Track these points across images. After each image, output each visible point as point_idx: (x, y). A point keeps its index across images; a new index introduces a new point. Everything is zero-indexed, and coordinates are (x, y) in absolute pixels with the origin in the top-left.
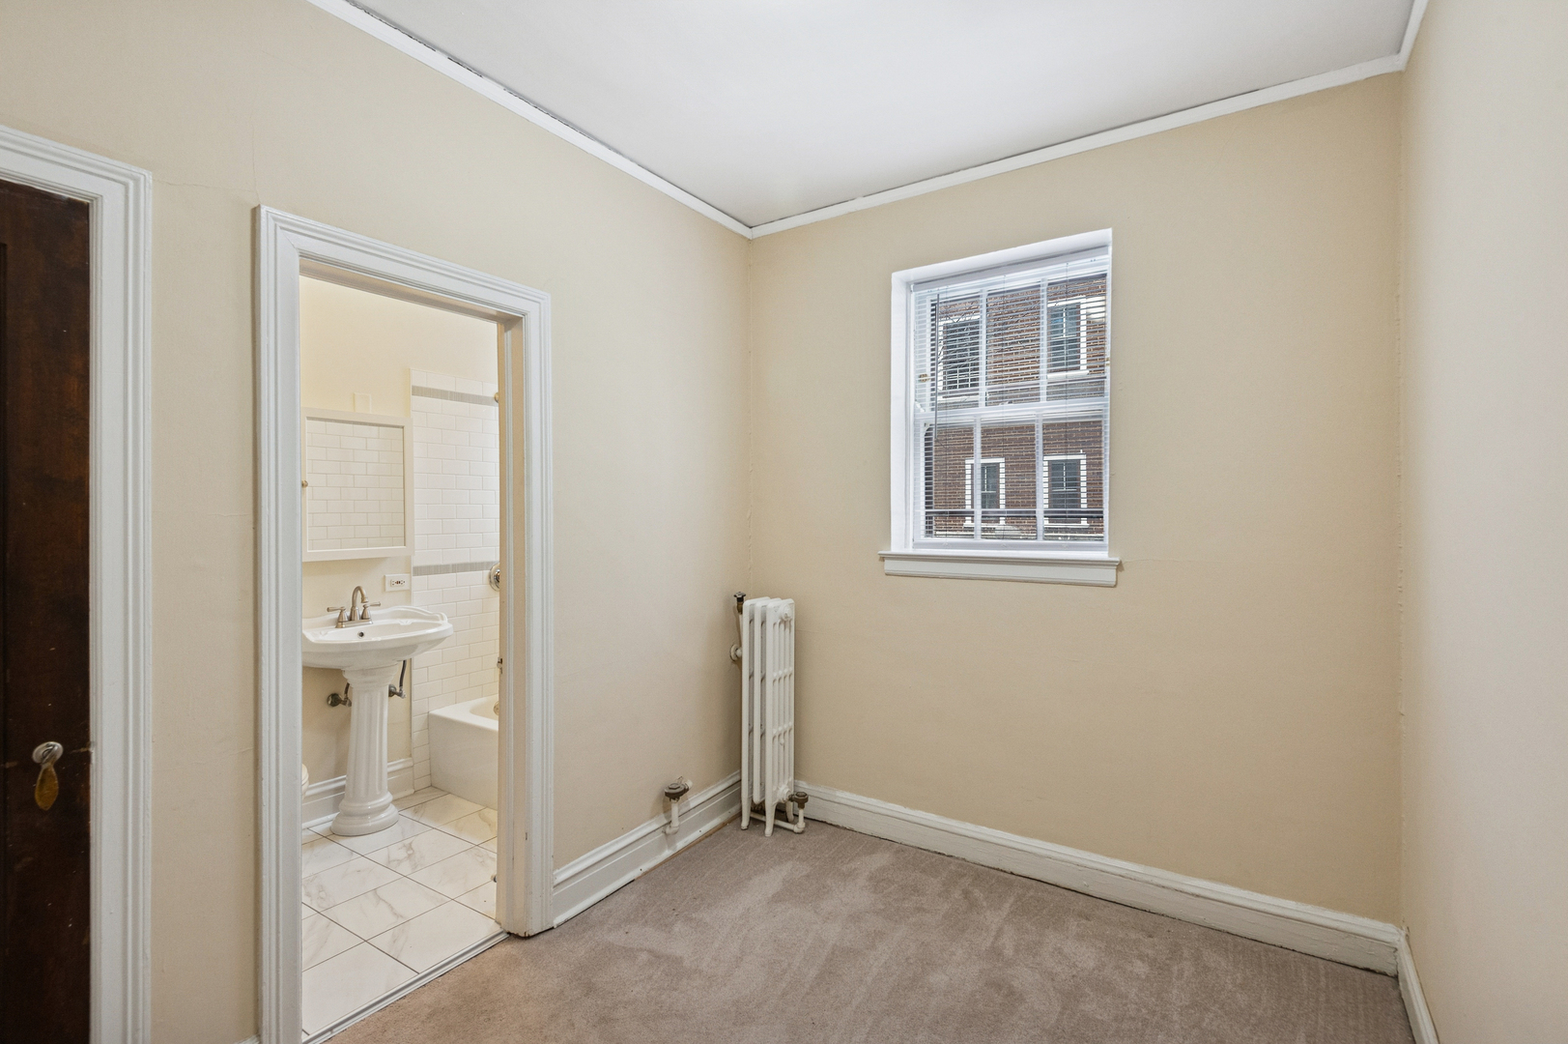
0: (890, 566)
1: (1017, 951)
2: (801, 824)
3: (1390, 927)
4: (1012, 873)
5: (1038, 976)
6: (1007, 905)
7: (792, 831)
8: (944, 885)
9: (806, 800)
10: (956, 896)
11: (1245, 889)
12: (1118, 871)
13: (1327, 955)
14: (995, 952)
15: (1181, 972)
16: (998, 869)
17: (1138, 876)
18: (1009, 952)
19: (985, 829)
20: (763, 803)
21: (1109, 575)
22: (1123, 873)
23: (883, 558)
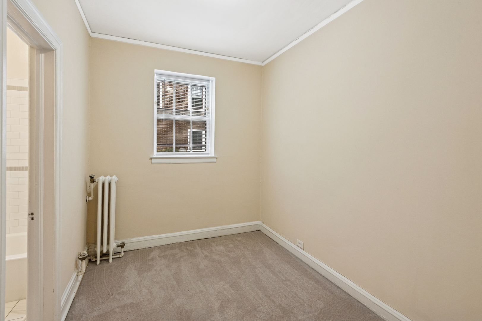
0: (154, 161)
1: (210, 254)
2: (123, 254)
3: (259, 221)
4: (190, 241)
5: (218, 256)
6: (197, 247)
7: (119, 257)
8: (179, 250)
9: (125, 245)
10: (185, 250)
11: (238, 223)
12: (215, 230)
13: (251, 231)
14: (206, 257)
15: (237, 243)
16: (187, 241)
17: (220, 229)
18: (208, 255)
19: (183, 232)
20: (108, 251)
21: (215, 160)
22: (216, 229)
23: (151, 159)
